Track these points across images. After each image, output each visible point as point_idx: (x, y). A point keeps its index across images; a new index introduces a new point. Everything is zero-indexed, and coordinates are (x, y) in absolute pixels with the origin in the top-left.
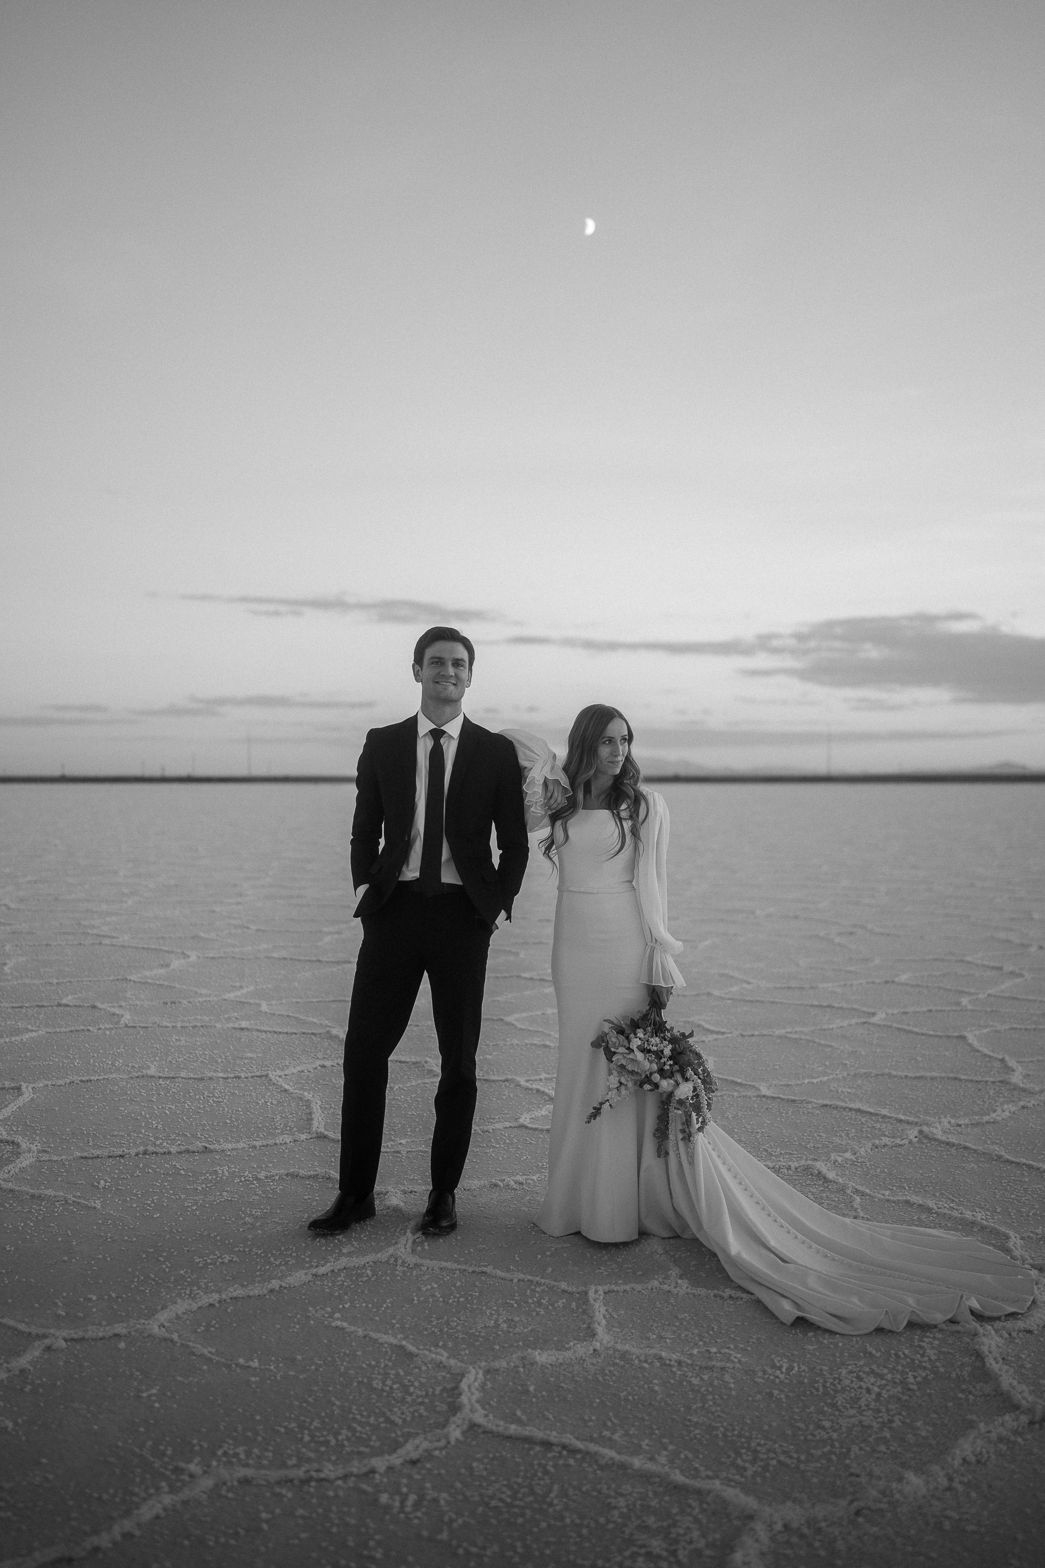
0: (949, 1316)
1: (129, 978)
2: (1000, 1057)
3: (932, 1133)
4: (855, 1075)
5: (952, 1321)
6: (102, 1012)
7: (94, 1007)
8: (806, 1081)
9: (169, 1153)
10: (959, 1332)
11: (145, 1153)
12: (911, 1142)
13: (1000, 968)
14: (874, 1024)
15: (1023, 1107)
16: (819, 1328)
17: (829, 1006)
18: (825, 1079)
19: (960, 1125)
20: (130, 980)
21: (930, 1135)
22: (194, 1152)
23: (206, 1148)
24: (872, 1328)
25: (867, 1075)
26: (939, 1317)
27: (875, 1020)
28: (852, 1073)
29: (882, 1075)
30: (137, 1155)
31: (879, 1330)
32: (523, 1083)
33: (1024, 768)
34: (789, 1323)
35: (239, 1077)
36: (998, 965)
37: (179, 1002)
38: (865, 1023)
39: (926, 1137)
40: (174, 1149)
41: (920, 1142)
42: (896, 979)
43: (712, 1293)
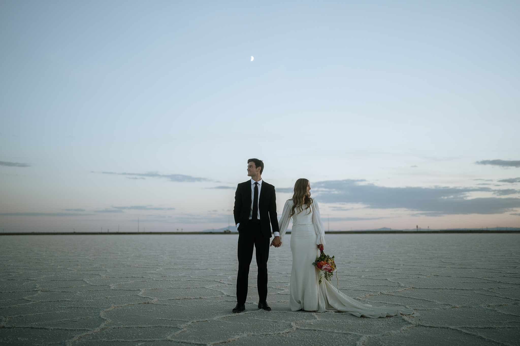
0: (395, 314)
1: (147, 272)
2: (397, 282)
3: (384, 293)
4: (360, 286)
5: (396, 315)
6: (146, 278)
7: (143, 277)
8: (348, 286)
9: (191, 299)
10: (398, 317)
11: (185, 299)
12: (378, 295)
13: (393, 269)
14: (362, 278)
15: (405, 290)
16: (367, 317)
17: (349, 275)
18: (353, 286)
19: (390, 292)
20: (147, 273)
21: (383, 293)
22: (197, 299)
23: (200, 298)
24: (379, 317)
25: (363, 285)
26: (393, 315)
27: (362, 277)
28: (360, 285)
29: (367, 285)
30: (183, 299)
31: (380, 317)
32: (274, 287)
33: (390, 229)
34: (360, 317)
35: (197, 288)
36: (393, 268)
37: (166, 276)
38: (359, 278)
39: (382, 294)
40: (192, 298)
41: (381, 294)
42: (365, 271)
43: (340, 314)
